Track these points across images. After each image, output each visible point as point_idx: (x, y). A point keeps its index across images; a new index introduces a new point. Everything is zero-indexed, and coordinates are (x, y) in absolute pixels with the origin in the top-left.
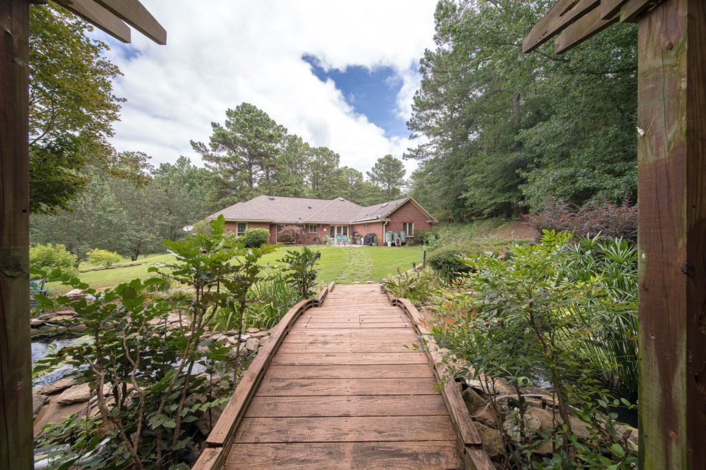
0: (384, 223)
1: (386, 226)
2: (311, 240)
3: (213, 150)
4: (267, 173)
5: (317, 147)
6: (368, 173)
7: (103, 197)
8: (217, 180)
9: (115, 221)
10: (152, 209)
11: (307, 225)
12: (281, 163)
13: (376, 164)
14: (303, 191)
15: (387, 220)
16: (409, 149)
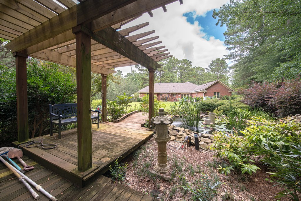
0: (203, 92)
1: (204, 94)
2: (173, 100)
3: (141, 67)
4: (161, 73)
5: (181, 60)
6: (206, 68)
7: (112, 86)
8: (143, 78)
9: (115, 93)
10: (124, 89)
11: (172, 94)
12: (165, 69)
13: (211, 64)
14: (174, 79)
15: (205, 91)
16: (224, 56)
